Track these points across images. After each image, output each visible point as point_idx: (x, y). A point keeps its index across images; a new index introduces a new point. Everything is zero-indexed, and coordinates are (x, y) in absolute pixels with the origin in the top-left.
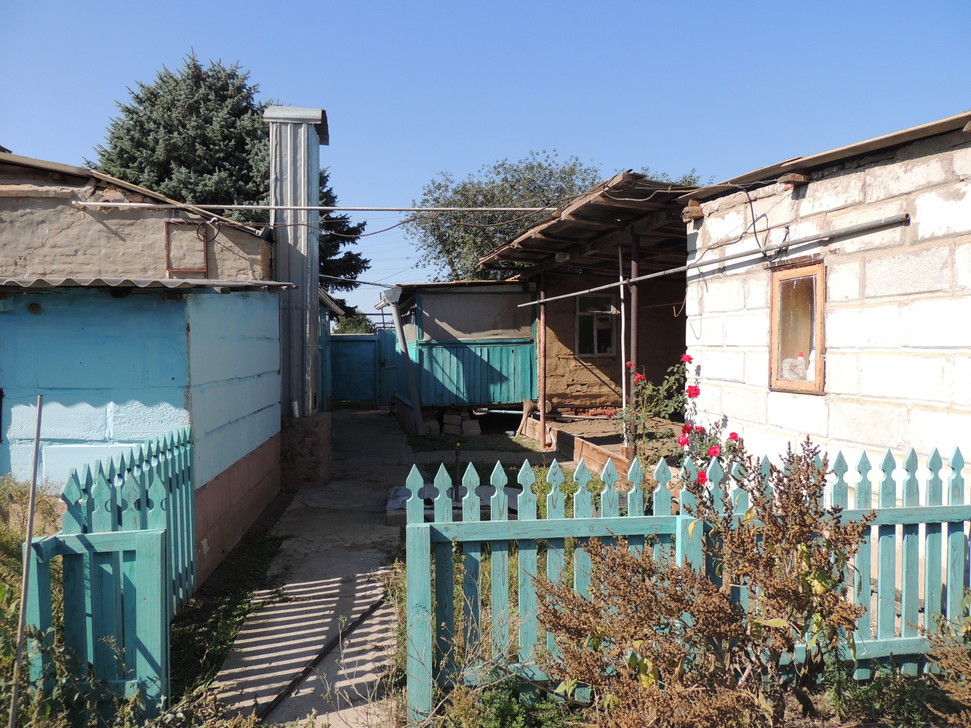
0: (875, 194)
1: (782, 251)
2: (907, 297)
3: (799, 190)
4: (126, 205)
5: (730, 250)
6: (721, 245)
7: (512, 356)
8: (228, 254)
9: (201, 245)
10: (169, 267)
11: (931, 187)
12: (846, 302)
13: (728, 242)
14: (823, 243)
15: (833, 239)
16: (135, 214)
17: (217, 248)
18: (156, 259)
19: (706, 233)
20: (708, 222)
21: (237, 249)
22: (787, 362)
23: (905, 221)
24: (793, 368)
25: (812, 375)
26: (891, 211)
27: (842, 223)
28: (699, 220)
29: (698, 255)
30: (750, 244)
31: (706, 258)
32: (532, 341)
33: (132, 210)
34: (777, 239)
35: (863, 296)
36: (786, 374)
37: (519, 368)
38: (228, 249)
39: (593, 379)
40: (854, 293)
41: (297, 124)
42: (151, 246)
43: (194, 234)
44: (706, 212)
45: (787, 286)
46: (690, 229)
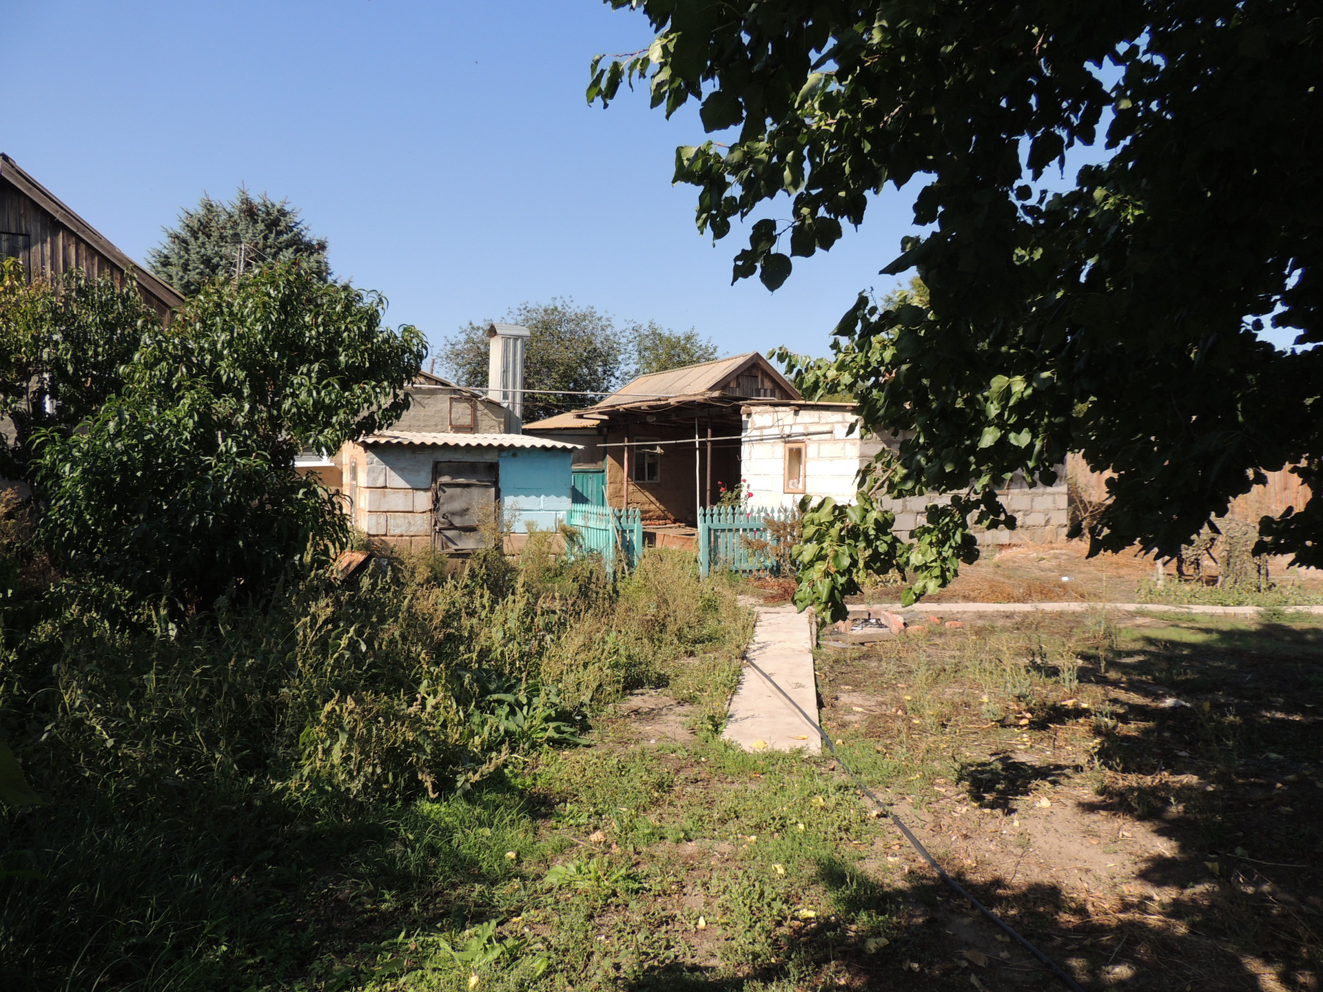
0: (823, 421)
1: (789, 436)
2: (832, 458)
3: (796, 413)
4: (426, 386)
5: (766, 432)
6: (761, 428)
7: (590, 481)
8: (484, 417)
9: (469, 412)
10: (451, 424)
11: (838, 422)
12: (813, 458)
13: (764, 428)
14: (804, 435)
15: (808, 434)
16: (432, 392)
17: (479, 413)
18: (443, 419)
19: (753, 421)
20: (754, 417)
21: (490, 414)
22: (791, 481)
23: (831, 432)
24: (793, 484)
25: (800, 486)
26: (827, 428)
27: (813, 429)
28: (749, 415)
29: (749, 431)
30: (775, 431)
31: (752, 434)
32: (603, 471)
33: (429, 389)
34: (787, 431)
35: (819, 457)
36: (791, 486)
37: (595, 490)
38: (485, 414)
39: (644, 499)
40: (816, 456)
41: (516, 338)
42: (440, 411)
43: (466, 405)
44: (753, 411)
45: (791, 450)
46: (744, 418)
